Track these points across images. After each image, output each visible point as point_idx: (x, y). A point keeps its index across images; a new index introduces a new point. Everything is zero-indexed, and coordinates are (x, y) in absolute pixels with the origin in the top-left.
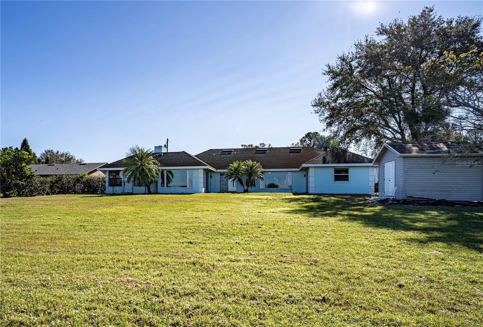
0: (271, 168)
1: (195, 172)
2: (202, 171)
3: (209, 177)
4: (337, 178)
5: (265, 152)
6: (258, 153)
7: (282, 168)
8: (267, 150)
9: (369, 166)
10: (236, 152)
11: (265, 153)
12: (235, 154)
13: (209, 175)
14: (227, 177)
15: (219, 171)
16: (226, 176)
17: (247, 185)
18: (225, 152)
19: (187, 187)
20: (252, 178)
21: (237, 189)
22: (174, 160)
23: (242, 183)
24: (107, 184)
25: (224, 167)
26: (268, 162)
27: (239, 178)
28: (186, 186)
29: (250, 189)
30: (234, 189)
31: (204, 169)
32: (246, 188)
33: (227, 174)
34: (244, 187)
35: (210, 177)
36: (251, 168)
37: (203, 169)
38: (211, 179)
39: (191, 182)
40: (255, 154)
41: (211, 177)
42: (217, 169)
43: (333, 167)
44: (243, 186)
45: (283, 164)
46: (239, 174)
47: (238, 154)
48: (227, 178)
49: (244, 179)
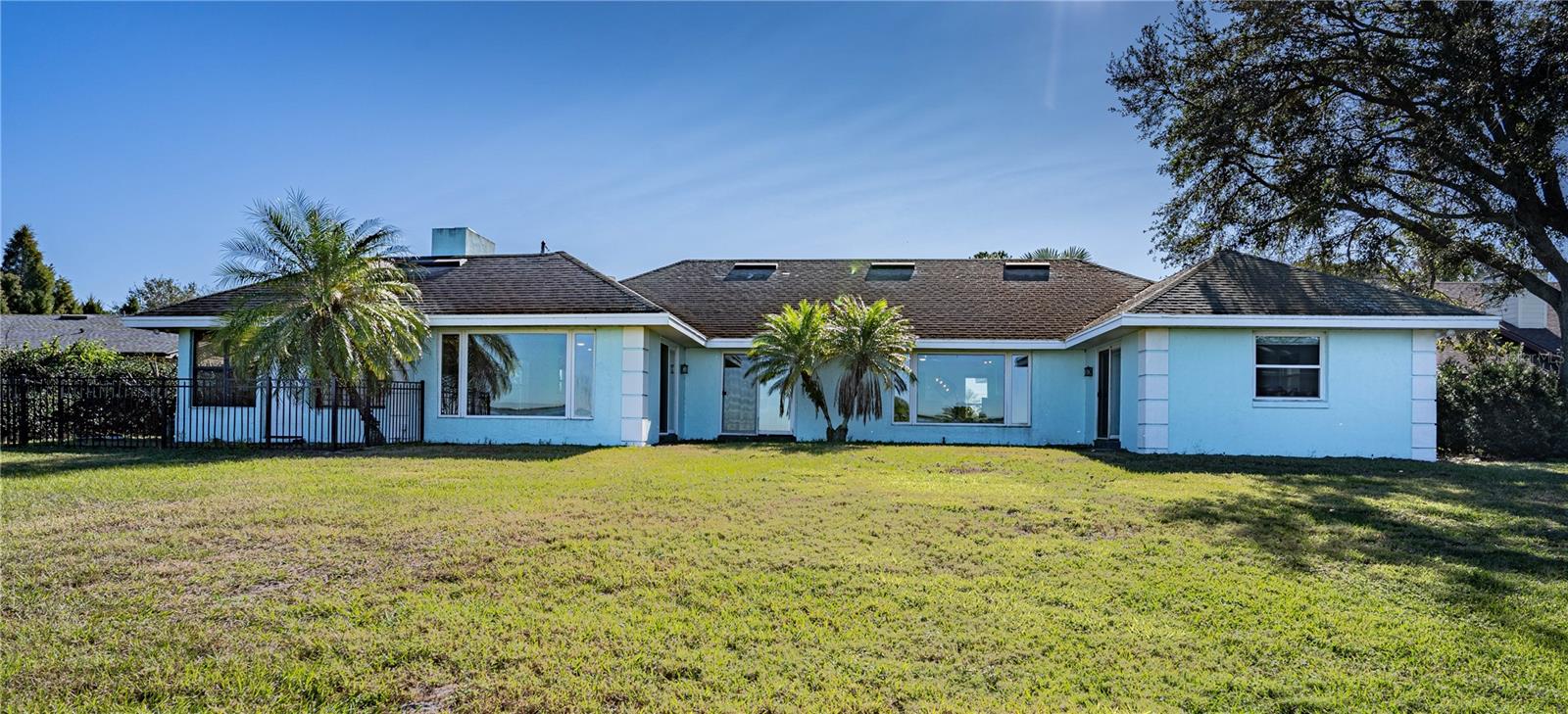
0: (944, 337)
1: (602, 340)
2: (639, 339)
3: (677, 369)
4: (1266, 386)
5: (906, 272)
6: (881, 278)
7: (994, 337)
8: (912, 267)
9: (1412, 330)
10: (791, 270)
11: (908, 278)
12: (783, 280)
13: (676, 361)
14: (755, 369)
15: (718, 343)
16: (750, 365)
17: (846, 411)
18: (743, 272)
19: (567, 416)
20: (868, 377)
21: (796, 424)
22: (508, 286)
23: (819, 400)
24: (183, 396)
25: (739, 328)
26: (925, 310)
27: (805, 376)
28: (560, 410)
29: (856, 427)
30: (784, 425)
31: (649, 330)
32: (837, 421)
33: (755, 357)
34: (828, 418)
35: (682, 372)
36: (868, 332)
37: (647, 328)
38: (682, 381)
39: (585, 388)
40: (866, 280)
41: (684, 369)
42: (710, 336)
43: (1254, 329)
44: (825, 411)
45: (991, 319)
46: (808, 360)
47: (797, 279)
48: (752, 376)
49: (831, 381)
